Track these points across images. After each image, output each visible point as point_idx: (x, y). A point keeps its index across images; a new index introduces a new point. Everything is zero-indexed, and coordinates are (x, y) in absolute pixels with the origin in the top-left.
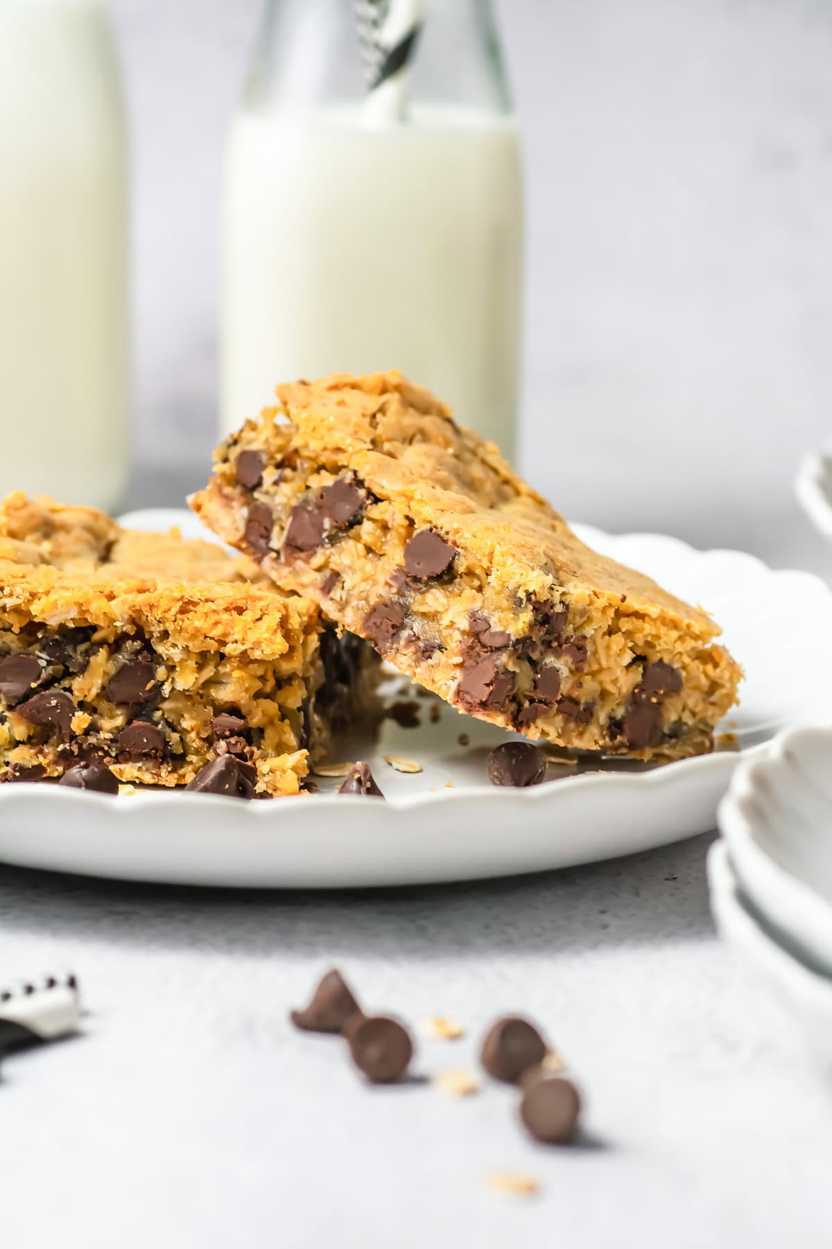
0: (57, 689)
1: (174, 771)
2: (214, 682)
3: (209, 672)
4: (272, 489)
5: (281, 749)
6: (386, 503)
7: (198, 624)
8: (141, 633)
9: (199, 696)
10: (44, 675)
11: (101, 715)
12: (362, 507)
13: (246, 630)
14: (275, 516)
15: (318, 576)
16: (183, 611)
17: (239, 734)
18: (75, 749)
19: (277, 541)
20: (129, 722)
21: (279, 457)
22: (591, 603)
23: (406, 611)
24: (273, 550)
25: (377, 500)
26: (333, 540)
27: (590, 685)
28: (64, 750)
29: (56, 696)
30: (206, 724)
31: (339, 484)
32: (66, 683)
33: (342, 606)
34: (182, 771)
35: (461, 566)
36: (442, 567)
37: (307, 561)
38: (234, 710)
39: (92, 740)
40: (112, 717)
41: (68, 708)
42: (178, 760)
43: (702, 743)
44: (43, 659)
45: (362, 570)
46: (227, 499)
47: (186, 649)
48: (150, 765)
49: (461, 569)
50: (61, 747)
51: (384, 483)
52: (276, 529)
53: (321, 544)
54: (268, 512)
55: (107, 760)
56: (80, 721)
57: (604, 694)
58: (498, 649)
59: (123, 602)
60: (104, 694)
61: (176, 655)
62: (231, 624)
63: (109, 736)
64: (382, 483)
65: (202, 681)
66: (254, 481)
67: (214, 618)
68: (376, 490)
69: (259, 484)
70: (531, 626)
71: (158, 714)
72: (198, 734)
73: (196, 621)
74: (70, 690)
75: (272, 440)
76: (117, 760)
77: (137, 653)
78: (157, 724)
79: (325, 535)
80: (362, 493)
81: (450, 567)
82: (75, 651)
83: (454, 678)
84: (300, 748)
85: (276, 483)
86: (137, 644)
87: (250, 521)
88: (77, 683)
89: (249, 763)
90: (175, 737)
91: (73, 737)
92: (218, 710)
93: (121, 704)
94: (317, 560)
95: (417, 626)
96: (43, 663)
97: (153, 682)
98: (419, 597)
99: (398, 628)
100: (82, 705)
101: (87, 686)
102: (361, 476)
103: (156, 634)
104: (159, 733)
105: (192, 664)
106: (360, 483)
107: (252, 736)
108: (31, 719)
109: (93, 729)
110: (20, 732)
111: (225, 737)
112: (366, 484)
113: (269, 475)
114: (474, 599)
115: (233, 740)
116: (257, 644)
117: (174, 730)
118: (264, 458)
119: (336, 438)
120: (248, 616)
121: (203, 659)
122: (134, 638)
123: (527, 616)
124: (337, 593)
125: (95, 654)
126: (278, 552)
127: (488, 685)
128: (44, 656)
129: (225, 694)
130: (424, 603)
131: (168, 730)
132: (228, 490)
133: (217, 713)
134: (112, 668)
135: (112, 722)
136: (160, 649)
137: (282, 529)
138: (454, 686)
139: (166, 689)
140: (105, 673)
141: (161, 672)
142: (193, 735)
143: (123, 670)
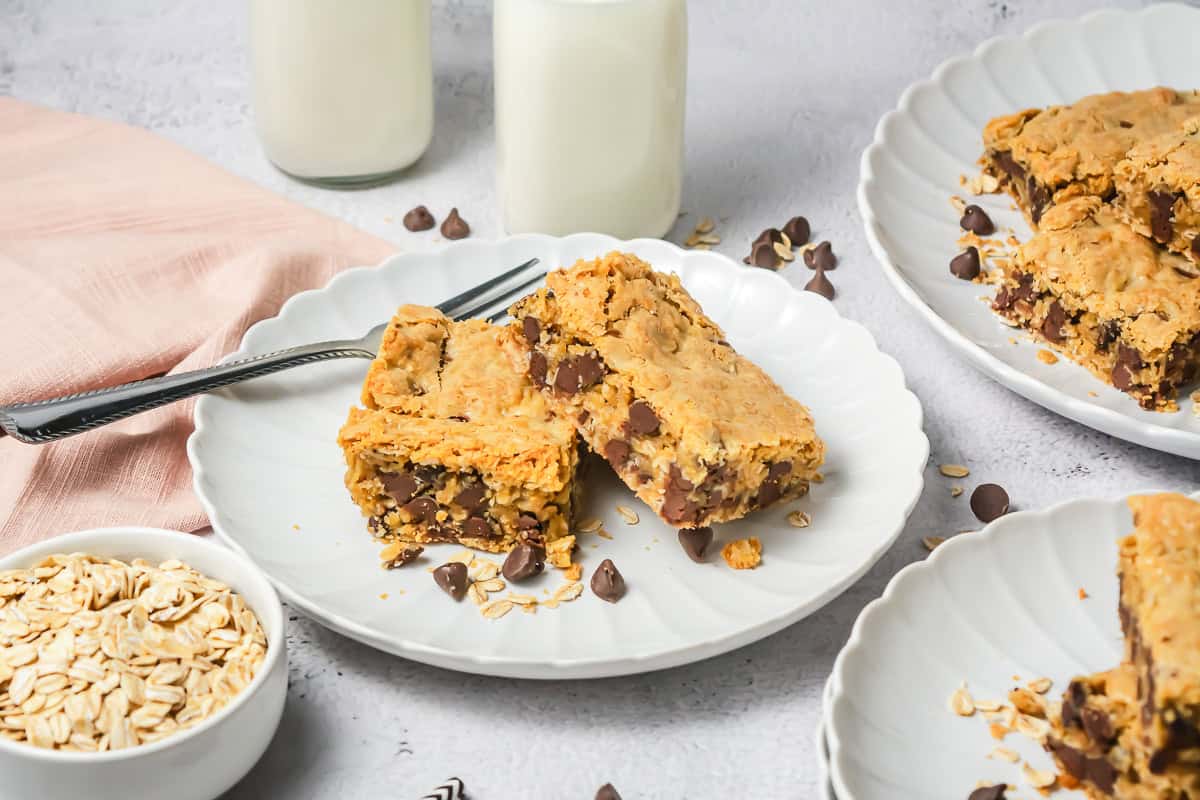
0: (426, 495)
1: (497, 543)
2: (521, 499)
3: (516, 495)
4: (546, 347)
5: (560, 535)
6: (616, 375)
7: (511, 473)
8: (475, 472)
9: (512, 507)
10: (418, 489)
11: (453, 511)
12: (602, 375)
13: (540, 477)
14: (548, 364)
15: (575, 409)
16: (500, 463)
17: (536, 527)
18: (439, 529)
19: (551, 380)
20: (470, 517)
21: (549, 325)
22: (741, 453)
23: (630, 449)
24: (548, 385)
25: (611, 372)
26: (585, 389)
27: (739, 488)
28: (432, 530)
29: (427, 500)
30: (516, 521)
31: (588, 355)
32: (431, 492)
33: (592, 435)
34: (502, 544)
35: (664, 431)
36: (653, 429)
37: (569, 399)
38: (531, 514)
39: (448, 525)
40: (460, 514)
41: (435, 508)
42: (498, 538)
43: (803, 490)
44: (418, 481)
45: (603, 415)
46: (519, 344)
47: (503, 485)
48: (482, 540)
49: (664, 433)
50: (430, 528)
51: (615, 361)
52: (549, 373)
53: (577, 390)
54: (544, 360)
55: (457, 536)
56: (441, 515)
57: (746, 489)
58: (687, 491)
59: (466, 458)
60: (456, 501)
61: (497, 486)
62: (530, 473)
63: (458, 524)
64: (613, 361)
65: (513, 499)
66: (535, 338)
67: (519, 469)
68: (610, 366)
69: (538, 340)
70: (706, 478)
71: (486, 514)
72: (511, 527)
73: (508, 471)
74: (434, 496)
75: (545, 314)
76: (463, 536)
77: (474, 483)
78: (486, 519)
79: (579, 386)
80: (602, 366)
81: (657, 429)
82: (437, 478)
83: (660, 501)
84: (570, 535)
85: (549, 343)
86: (474, 479)
87: (532, 362)
88: (439, 494)
89: (541, 545)
90: (497, 527)
91: (437, 523)
92: (522, 513)
93: (466, 508)
94: (576, 400)
95: (637, 461)
96: (418, 483)
97: (483, 499)
98: (638, 442)
99: (627, 459)
100: (443, 506)
101: (445, 496)
102: (601, 355)
103: (485, 475)
104: (488, 524)
105: (507, 491)
106: (601, 359)
107: (541, 527)
108: (412, 511)
109: (449, 519)
110: (406, 518)
111: (526, 529)
112: (605, 361)
113: (544, 337)
114: (672, 455)
115: (531, 532)
116: (545, 485)
117: (496, 522)
118: (541, 324)
119: (585, 324)
120: (539, 465)
121: (513, 489)
122: (472, 475)
123: (704, 474)
124: (588, 425)
125: (449, 480)
126: (550, 387)
127: (681, 510)
128: (419, 479)
129: (526, 507)
130: (641, 446)
131: (493, 523)
132: (519, 337)
133: (521, 515)
134: (458, 490)
135: (460, 516)
136: (487, 482)
137: (554, 374)
138: (661, 504)
139: (492, 503)
140: (455, 493)
141: (488, 494)
142: (508, 527)
143: (465, 492)
